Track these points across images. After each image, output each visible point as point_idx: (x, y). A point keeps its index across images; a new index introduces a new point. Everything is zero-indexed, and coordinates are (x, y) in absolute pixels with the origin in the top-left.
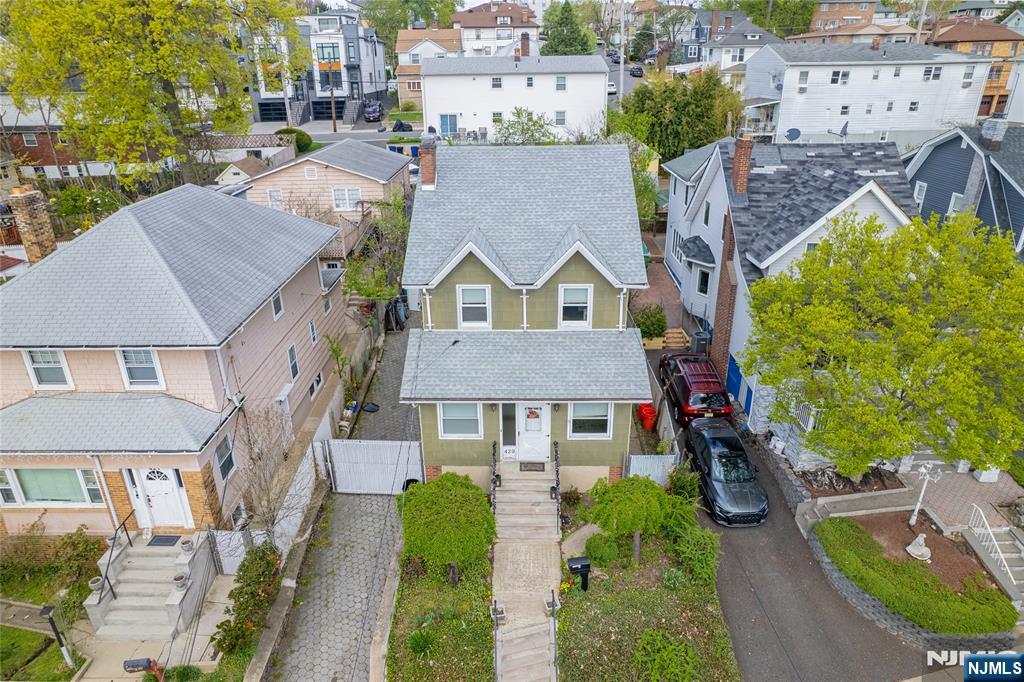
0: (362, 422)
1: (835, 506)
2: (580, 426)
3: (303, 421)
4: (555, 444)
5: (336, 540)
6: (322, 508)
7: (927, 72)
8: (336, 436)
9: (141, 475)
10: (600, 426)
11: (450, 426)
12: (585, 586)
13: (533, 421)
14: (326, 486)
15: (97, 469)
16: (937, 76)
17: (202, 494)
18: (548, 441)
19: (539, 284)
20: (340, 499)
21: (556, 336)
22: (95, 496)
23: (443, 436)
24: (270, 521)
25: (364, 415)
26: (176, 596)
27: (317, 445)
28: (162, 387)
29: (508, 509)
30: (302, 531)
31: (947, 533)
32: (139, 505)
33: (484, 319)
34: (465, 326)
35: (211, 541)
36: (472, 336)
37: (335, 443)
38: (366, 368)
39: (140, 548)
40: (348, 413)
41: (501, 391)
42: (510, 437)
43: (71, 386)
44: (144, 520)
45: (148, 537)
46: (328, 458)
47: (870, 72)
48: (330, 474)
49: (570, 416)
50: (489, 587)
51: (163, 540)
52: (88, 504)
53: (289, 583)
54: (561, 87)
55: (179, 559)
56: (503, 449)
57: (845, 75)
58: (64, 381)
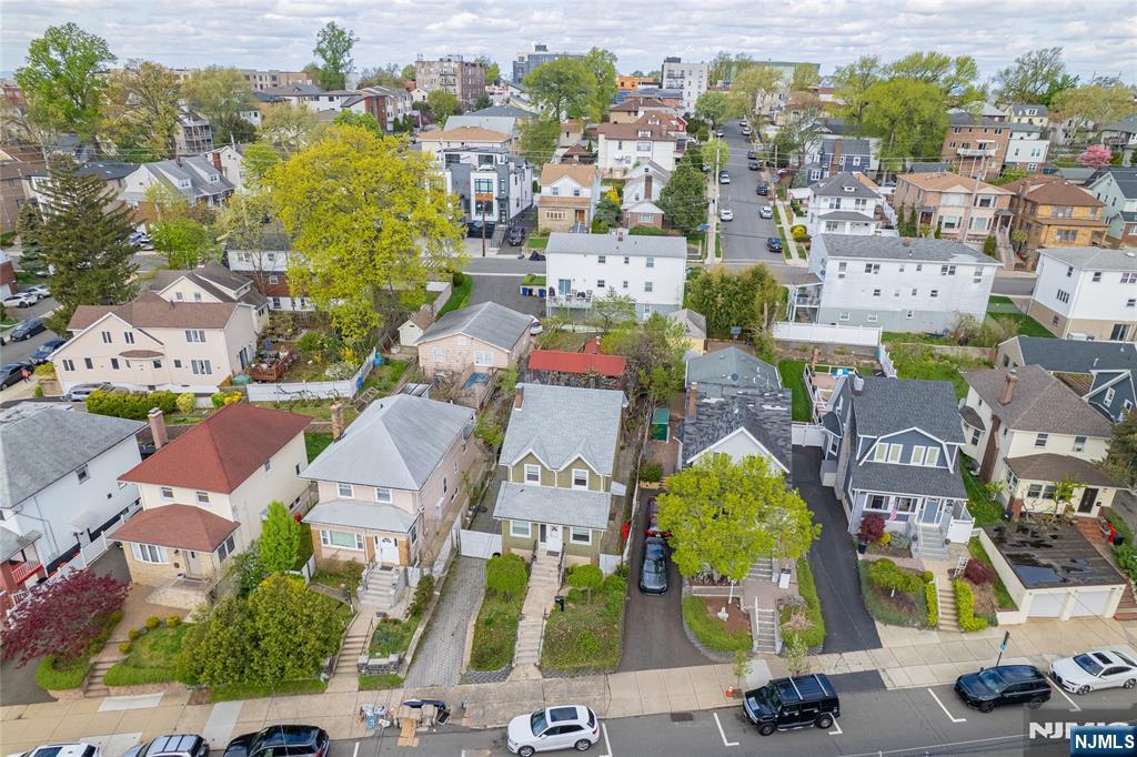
0: (477, 518)
1: (699, 591)
2: (576, 537)
3: (446, 515)
4: (564, 544)
5: (459, 578)
6: (453, 562)
7: (944, 269)
8: (463, 528)
9: (380, 540)
10: (585, 538)
11: (515, 530)
12: (562, 610)
13: (554, 532)
14: (456, 551)
15: (363, 535)
16: (952, 273)
17: (405, 550)
18: (561, 543)
19: (562, 469)
20: (462, 559)
21: (570, 492)
22: (360, 546)
23: (512, 534)
24: (431, 565)
25: (479, 513)
26: (392, 592)
27: (454, 531)
28: (391, 502)
29: (538, 572)
30: (444, 571)
31: (742, 609)
32: (377, 552)
33: (537, 479)
34: (528, 483)
35: (406, 571)
36: (530, 488)
37: (462, 531)
38: (483, 485)
39: (377, 570)
40: (470, 513)
41: (539, 518)
42: (543, 539)
43: (353, 497)
44: (378, 559)
45: (379, 566)
46: (458, 537)
47: (897, 266)
48: (459, 546)
49: (572, 532)
50: (522, 605)
51: (386, 568)
52: (357, 549)
53: (437, 593)
54: (650, 265)
55: (395, 577)
56: (540, 544)
57: (877, 267)
58: (351, 495)
